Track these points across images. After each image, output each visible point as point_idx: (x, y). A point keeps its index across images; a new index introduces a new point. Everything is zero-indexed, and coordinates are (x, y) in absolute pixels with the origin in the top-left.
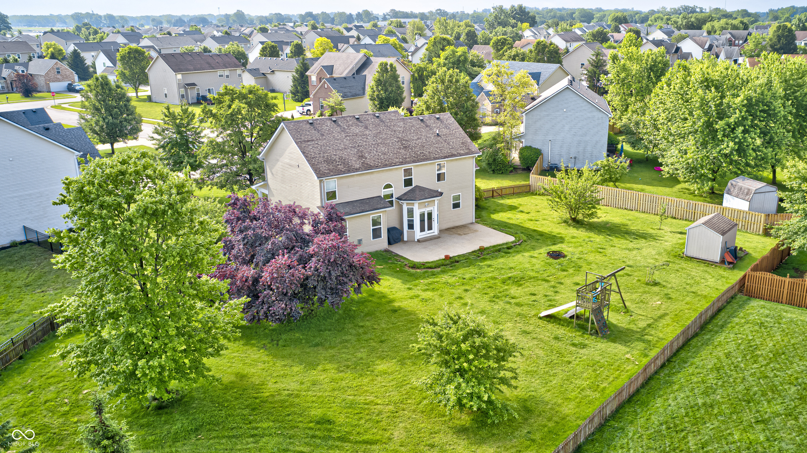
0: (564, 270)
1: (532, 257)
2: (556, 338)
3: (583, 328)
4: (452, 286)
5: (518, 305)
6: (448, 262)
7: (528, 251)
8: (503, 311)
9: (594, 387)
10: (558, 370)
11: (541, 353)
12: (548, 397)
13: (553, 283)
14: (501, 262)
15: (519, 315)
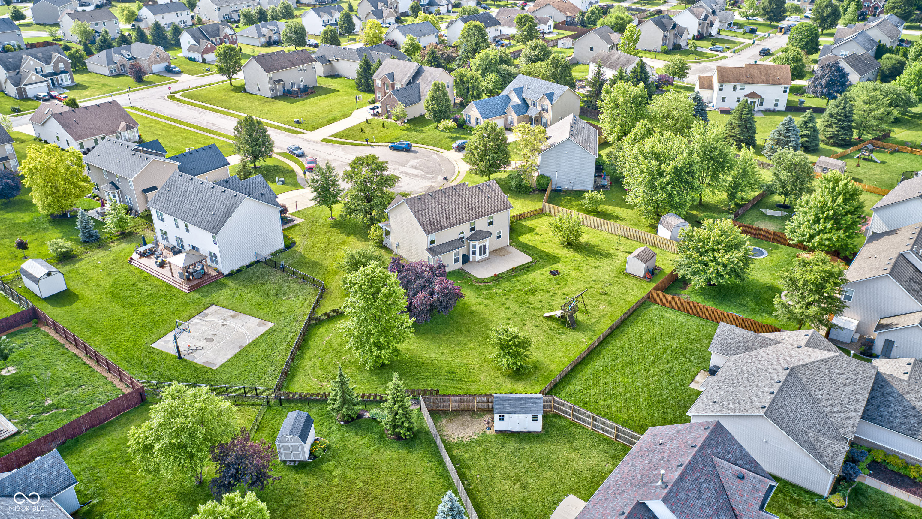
0: (558, 284)
1: (542, 274)
2: (551, 330)
3: (564, 323)
4: (499, 296)
5: (533, 308)
6: (496, 278)
7: (539, 269)
8: (526, 313)
9: (566, 356)
10: (550, 347)
11: (543, 337)
12: (545, 361)
13: (551, 294)
14: (525, 278)
15: (534, 315)
